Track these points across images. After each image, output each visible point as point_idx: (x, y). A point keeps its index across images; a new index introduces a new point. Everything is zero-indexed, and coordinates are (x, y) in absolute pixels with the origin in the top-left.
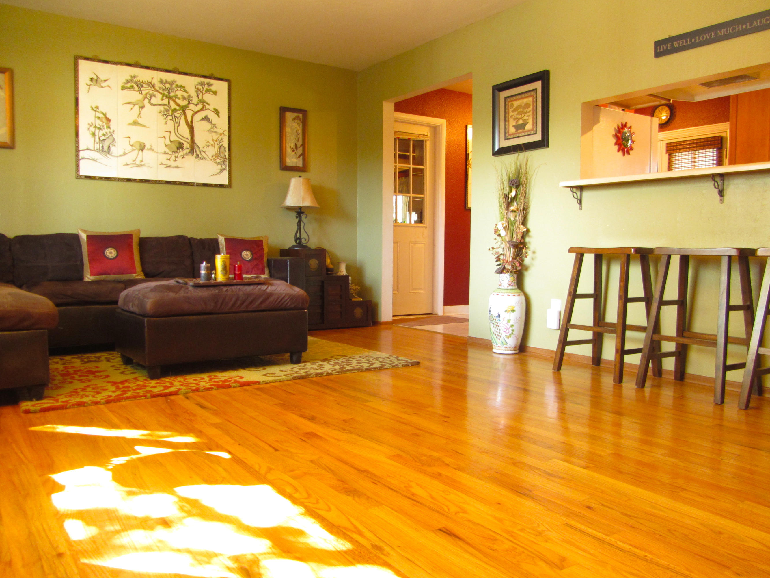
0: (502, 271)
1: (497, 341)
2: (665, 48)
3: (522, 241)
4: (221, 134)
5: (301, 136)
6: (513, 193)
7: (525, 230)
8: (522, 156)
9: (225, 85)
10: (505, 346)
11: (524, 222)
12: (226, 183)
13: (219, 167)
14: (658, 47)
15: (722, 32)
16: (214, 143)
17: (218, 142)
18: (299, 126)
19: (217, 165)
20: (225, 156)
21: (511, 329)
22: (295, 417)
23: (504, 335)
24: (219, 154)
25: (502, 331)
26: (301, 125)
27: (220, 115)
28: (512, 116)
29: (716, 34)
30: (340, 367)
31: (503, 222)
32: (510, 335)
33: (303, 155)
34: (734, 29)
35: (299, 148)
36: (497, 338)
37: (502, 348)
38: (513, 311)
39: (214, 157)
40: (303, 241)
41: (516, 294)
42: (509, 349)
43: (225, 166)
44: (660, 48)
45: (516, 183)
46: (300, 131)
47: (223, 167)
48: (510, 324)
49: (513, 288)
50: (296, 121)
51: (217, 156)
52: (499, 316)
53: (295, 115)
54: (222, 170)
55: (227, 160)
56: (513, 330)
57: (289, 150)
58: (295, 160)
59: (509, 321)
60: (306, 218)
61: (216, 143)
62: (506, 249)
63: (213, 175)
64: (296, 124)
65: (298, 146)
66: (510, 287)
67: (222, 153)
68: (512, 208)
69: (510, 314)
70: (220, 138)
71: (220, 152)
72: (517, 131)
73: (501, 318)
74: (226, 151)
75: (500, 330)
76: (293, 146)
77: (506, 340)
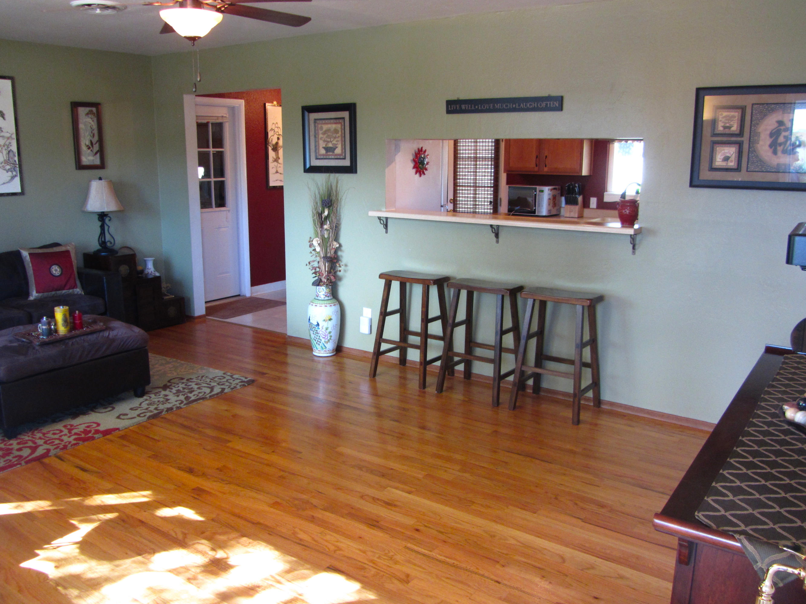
0: (318, 283)
1: (318, 346)
2: (455, 108)
3: (335, 257)
4: (8, 138)
5: (96, 132)
6: (326, 213)
7: (338, 245)
8: (333, 177)
9: (8, 83)
10: (324, 350)
11: (336, 239)
12: (19, 190)
13: (10, 174)
14: (449, 106)
15: (498, 106)
16: (2, 149)
17: (6, 147)
18: (93, 121)
19: (7, 172)
20: (15, 161)
21: (329, 335)
22: (175, 471)
23: (323, 340)
24: (9, 160)
25: (321, 338)
26: (95, 119)
27: (6, 117)
28: (321, 138)
29: (494, 106)
30: (184, 397)
31: (317, 238)
32: (329, 340)
33: (101, 152)
34: (507, 106)
35: (95, 144)
36: (317, 343)
37: (322, 352)
38: (330, 319)
39: (3, 164)
40: (108, 244)
41: (332, 305)
42: (328, 352)
43: (17, 173)
44: (451, 108)
45: (328, 204)
46: (95, 127)
47: (14, 173)
48: (328, 331)
49: (330, 298)
50: (90, 116)
51: (6, 162)
52: (318, 325)
53: (88, 109)
54: (13, 178)
55: (18, 166)
56: (331, 336)
57: (84, 148)
58: (91, 158)
59: (327, 329)
60: (110, 220)
61: (4, 148)
62: (322, 264)
63: (4, 183)
64: (90, 119)
65: (94, 142)
66: (327, 298)
67: (12, 158)
68: (325, 227)
69: (328, 322)
70: (7, 143)
71: (9, 157)
72: (327, 152)
73: (320, 327)
74: (15, 156)
75: (319, 336)
76: (88, 143)
77: (326, 345)
